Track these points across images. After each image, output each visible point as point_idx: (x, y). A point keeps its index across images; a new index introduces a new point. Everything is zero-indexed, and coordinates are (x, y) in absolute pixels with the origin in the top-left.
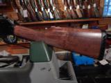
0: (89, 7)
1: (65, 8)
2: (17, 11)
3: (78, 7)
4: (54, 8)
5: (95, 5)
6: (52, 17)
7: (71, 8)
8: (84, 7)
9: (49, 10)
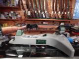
0: (66, 13)
1: (52, 12)
2: (24, 11)
3: (60, 12)
4: (46, 12)
5: (69, 12)
6: (44, 17)
7: (55, 13)
8: (63, 13)
9: (43, 13)
